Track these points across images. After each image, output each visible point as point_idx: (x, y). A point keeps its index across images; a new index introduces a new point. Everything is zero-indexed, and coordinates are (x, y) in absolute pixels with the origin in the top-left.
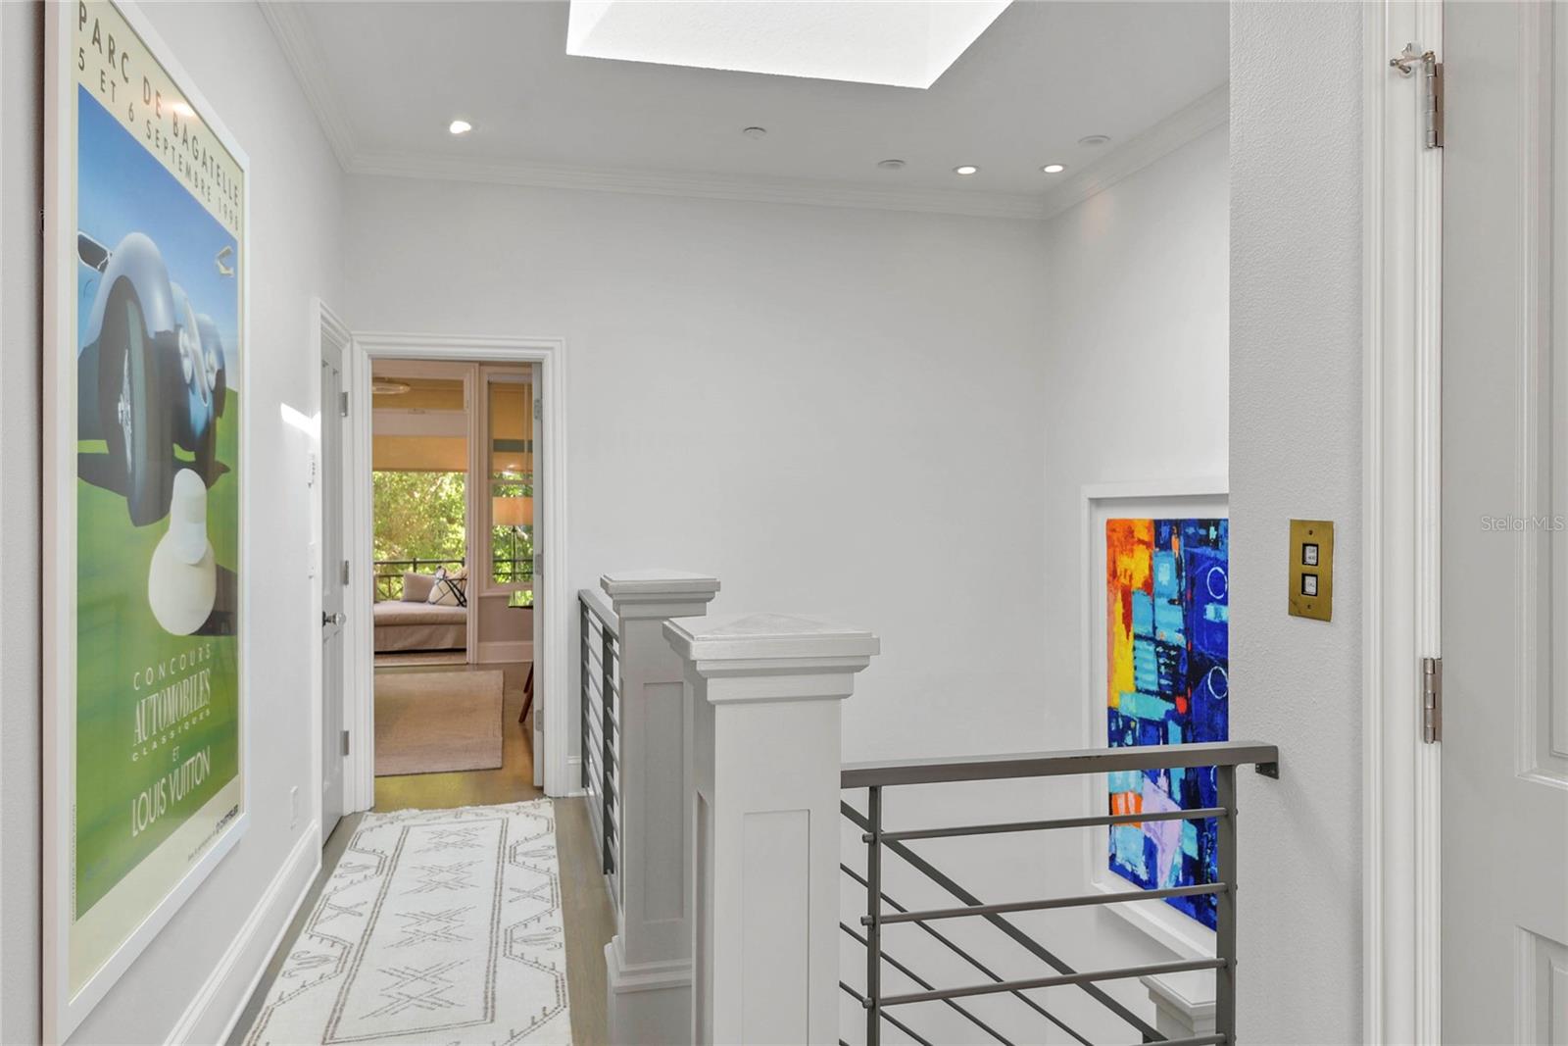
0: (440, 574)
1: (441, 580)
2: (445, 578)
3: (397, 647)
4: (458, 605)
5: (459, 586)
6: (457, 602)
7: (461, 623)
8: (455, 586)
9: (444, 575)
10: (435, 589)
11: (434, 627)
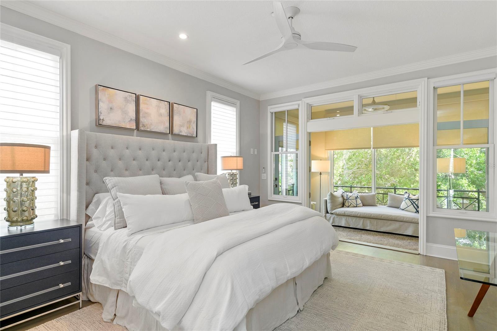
0: (406, 196)
1: (407, 199)
2: (409, 198)
3: (382, 230)
4: (416, 212)
5: (416, 203)
6: (415, 210)
7: (416, 223)
8: (414, 203)
9: (408, 197)
10: (403, 202)
11: (402, 223)
